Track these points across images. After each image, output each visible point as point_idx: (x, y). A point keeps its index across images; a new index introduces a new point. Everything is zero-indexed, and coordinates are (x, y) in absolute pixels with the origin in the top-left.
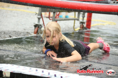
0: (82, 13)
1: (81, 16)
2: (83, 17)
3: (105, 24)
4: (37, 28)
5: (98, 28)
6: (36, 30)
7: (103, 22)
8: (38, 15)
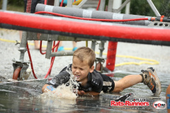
0: (99, 42)
1: (97, 47)
2: (102, 51)
3: (140, 63)
4: (18, 68)
5: (128, 70)
6: (17, 72)
7: (136, 60)
8: (21, 46)
